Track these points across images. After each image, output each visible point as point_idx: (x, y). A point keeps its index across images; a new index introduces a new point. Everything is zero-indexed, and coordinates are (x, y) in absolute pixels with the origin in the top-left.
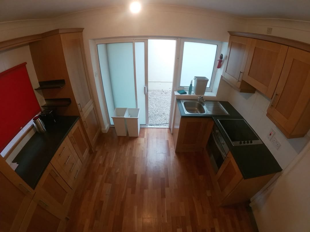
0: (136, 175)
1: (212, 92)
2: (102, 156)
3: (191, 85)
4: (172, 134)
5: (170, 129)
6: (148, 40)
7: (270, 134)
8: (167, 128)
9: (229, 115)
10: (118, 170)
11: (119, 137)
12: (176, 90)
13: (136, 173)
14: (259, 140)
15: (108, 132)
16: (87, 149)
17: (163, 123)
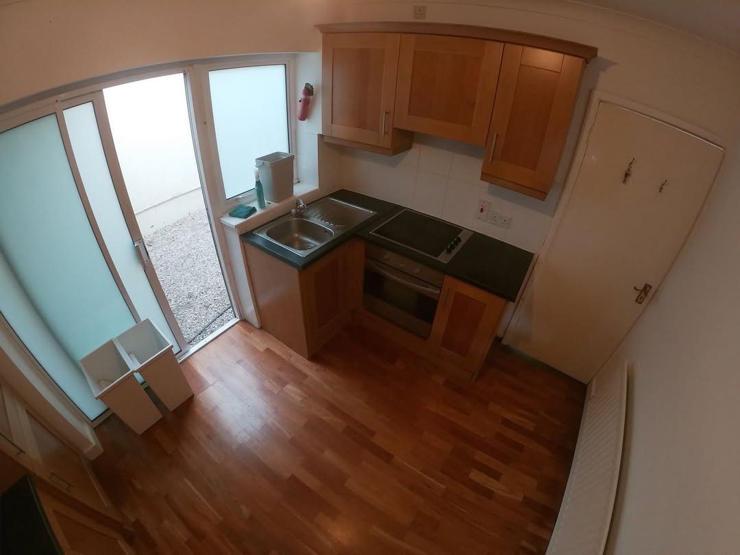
0: (293, 478)
1: (299, 182)
2: (166, 522)
3: (258, 183)
4: (261, 328)
5: (244, 321)
6: (102, 90)
7: (482, 210)
8: (237, 323)
9: (376, 213)
10: (245, 511)
11: (148, 434)
12: (224, 214)
13: (287, 475)
14: (462, 230)
15: (103, 444)
16: (119, 542)
17: (211, 318)
